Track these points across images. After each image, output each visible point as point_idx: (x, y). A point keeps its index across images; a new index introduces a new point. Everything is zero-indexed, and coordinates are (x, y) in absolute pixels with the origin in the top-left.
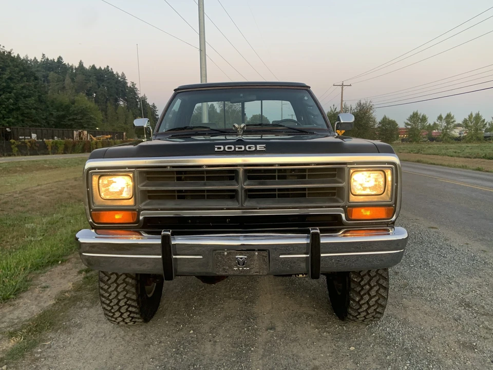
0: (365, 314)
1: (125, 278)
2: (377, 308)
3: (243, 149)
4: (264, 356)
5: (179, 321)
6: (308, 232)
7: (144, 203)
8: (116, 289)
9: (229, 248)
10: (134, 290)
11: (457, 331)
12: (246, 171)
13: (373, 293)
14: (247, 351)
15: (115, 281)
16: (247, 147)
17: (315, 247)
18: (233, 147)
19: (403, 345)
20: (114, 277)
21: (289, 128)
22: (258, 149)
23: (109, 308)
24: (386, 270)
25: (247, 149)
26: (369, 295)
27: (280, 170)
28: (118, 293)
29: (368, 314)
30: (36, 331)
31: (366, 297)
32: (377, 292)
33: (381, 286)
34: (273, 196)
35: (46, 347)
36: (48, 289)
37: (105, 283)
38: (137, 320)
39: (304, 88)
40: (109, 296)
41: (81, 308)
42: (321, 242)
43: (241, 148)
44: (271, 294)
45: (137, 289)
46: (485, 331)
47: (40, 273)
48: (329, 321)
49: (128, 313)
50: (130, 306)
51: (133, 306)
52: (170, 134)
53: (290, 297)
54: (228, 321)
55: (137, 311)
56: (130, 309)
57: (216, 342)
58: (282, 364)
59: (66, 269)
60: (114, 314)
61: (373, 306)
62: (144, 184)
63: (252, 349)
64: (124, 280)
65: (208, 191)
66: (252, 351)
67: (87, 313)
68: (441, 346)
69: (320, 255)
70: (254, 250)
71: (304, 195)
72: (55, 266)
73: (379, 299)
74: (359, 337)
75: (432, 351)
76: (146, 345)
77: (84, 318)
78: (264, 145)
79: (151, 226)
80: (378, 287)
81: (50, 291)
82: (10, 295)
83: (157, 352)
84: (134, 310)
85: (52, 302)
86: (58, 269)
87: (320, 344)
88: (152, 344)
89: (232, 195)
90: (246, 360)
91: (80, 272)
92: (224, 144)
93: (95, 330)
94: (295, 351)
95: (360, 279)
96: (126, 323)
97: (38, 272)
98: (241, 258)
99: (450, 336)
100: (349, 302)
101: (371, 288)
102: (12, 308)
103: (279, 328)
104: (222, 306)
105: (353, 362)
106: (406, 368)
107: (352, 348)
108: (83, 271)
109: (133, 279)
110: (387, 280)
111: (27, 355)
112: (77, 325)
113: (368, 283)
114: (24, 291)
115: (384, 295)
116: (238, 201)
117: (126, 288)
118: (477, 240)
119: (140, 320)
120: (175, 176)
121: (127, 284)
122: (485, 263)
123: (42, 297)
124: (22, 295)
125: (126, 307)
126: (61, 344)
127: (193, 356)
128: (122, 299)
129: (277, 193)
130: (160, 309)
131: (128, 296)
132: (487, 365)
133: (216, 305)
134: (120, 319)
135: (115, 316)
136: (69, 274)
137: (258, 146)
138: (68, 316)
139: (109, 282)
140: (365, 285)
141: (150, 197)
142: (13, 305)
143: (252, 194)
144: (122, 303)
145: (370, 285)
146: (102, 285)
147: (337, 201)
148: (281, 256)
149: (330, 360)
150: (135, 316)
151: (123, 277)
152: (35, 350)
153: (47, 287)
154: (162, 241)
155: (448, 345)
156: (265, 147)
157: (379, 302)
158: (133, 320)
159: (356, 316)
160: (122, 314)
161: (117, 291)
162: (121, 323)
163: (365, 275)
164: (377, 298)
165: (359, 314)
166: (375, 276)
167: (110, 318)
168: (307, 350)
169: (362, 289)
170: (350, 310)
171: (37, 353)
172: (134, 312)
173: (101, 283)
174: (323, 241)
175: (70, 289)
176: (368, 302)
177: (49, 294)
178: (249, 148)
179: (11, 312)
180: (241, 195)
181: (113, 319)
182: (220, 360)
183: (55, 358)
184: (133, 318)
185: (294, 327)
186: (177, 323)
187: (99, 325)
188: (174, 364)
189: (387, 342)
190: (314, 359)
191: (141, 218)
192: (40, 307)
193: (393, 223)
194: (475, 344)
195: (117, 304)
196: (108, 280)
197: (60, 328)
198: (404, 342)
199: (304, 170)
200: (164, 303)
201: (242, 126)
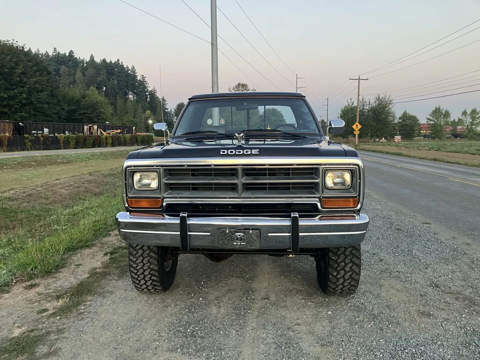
0: (341, 286)
1: (150, 253)
2: (351, 282)
3: (242, 153)
4: (258, 316)
5: (190, 292)
6: (289, 217)
7: (166, 193)
8: (142, 261)
9: (231, 227)
10: (156, 262)
11: (420, 304)
12: (243, 169)
13: (347, 269)
14: (245, 313)
15: (142, 255)
16: (245, 151)
17: (295, 228)
18: (234, 151)
19: (372, 311)
20: (140, 252)
21: (285, 133)
23: (136, 277)
25: (245, 153)
26: (345, 270)
27: (270, 169)
28: (144, 265)
29: (344, 286)
30: (78, 295)
31: (342, 272)
32: (351, 268)
33: (354, 263)
34: (265, 189)
35: (87, 306)
36: (81, 267)
37: (134, 256)
38: (157, 287)
39: (301, 98)
40: (137, 267)
41: (110, 280)
42: (300, 224)
43: (240, 152)
44: (268, 275)
45: (158, 262)
46: (445, 304)
47: (72, 254)
48: (314, 295)
49: (151, 281)
50: (152, 275)
51: (155, 276)
52: (184, 137)
53: (285, 277)
54: (231, 292)
55: (158, 280)
56: (152, 278)
57: (220, 306)
58: (271, 322)
59: (94, 252)
60: (140, 282)
61: (348, 279)
62: (167, 178)
63: (249, 312)
64: (148, 254)
65: (215, 184)
66: (249, 313)
67: (116, 284)
68: (403, 313)
69: (298, 234)
70: (249, 229)
71: (289, 189)
72: (83, 249)
73: (352, 274)
74: (337, 305)
75: (394, 317)
76: (165, 307)
77: (114, 288)
78: (258, 150)
79: (172, 210)
80: (351, 264)
81: (83, 268)
82: (51, 269)
83: (173, 311)
84: (155, 278)
85: (87, 275)
86: (87, 251)
87: (305, 310)
88: (170, 306)
89: (233, 188)
90: (244, 318)
91: (106, 254)
92: (227, 149)
93: (124, 295)
94: (283, 314)
95: (337, 258)
96: (149, 290)
97: (71, 253)
98: (239, 235)
99: (413, 306)
100: (329, 276)
101: (346, 265)
102: (54, 279)
103: (273, 298)
104: (226, 282)
105: (329, 322)
106: (370, 326)
107: (329, 313)
108: (108, 253)
109: (155, 254)
110: (359, 259)
111: (74, 310)
112: (109, 292)
113: (344, 261)
114: (62, 267)
115: (356, 270)
116: (238, 193)
117: (150, 261)
118: (465, 235)
119: (160, 288)
120: (190, 172)
121: (151, 257)
122: (464, 253)
123: (77, 272)
124: (60, 270)
125: (150, 276)
126: (99, 304)
127: (202, 315)
128: (147, 269)
129: (267, 186)
130: (175, 283)
131: (151, 267)
132: (437, 327)
133: (222, 281)
134: (144, 286)
135: (140, 284)
136: (97, 255)
137: (253, 151)
138: (101, 286)
139: (137, 256)
140: (341, 262)
141: (171, 189)
142: (56, 277)
143: (248, 187)
144: (146, 273)
145: (345, 263)
146: (131, 257)
147: (315, 194)
148: (269, 234)
149: (311, 320)
150: (156, 283)
151: (148, 252)
152: (79, 308)
153: (80, 265)
154: (181, 221)
155: (409, 313)
156: (258, 152)
157: (353, 276)
158: (155, 287)
159: (334, 289)
160: (146, 281)
161: (143, 263)
162: (145, 290)
163: (341, 254)
164: (351, 273)
165: (337, 286)
166: (349, 255)
167: (136, 285)
168: (293, 314)
169: (339, 266)
170: (329, 283)
171: (82, 309)
172: (155, 281)
173: (130, 256)
174: (301, 223)
175: (99, 266)
176: (343, 277)
177: (83, 270)
178: (247, 152)
179: (54, 282)
180: (240, 188)
181: (139, 286)
182: (223, 318)
183: (96, 312)
184: (154, 285)
185: (285, 298)
186: (189, 293)
187: (127, 293)
188: (187, 319)
189: (359, 309)
190: (297, 319)
191: (164, 204)
192: (77, 279)
193: (359, 211)
194: (432, 313)
195: (143, 273)
196: (136, 254)
197: (96, 294)
198: (373, 309)
199: (289, 169)
200: (178, 278)
201: (241, 135)
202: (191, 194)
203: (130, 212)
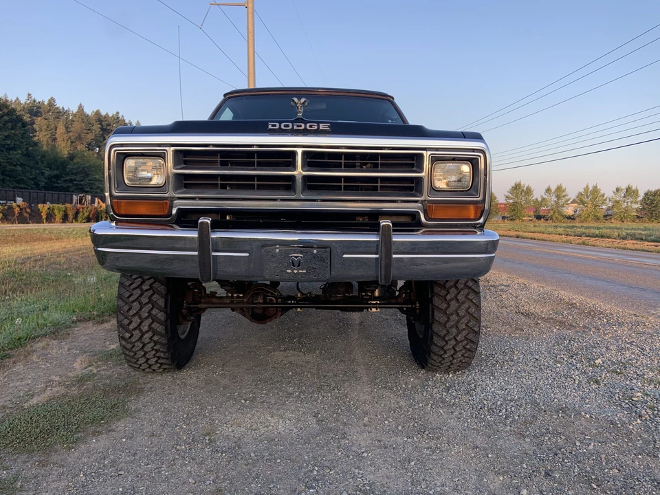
3: (303, 127)
7: (178, 191)
9: (283, 243)
12: (305, 153)
13: (462, 326)
16: (308, 125)
18: (291, 124)
22: (321, 128)
24: (476, 282)
25: (308, 128)
26: (457, 328)
31: (454, 331)
34: (338, 188)
39: (385, 98)
42: (393, 240)
43: (301, 126)
50: (156, 342)
51: (160, 343)
56: (157, 347)
61: (462, 341)
62: (179, 167)
65: (260, 178)
69: (391, 257)
70: (312, 247)
71: (376, 188)
78: (329, 125)
89: (288, 184)
92: (280, 122)
98: (296, 257)
100: (432, 338)
113: (456, 312)
116: (295, 191)
120: (219, 159)
129: (343, 183)
137: (321, 125)
140: (452, 314)
141: (186, 186)
147: (416, 196)
148: (345, 256)
154: (199, 235)
156: (329, 127)
157: (469, 336)
163: (451, 287)
174: (395, 238)
178: (311, 126)
180: (299, 184)
193: (483, 225)
199: (377, 157)
201: (303, 100)
202: (218, 194)
203: (118, 222)
